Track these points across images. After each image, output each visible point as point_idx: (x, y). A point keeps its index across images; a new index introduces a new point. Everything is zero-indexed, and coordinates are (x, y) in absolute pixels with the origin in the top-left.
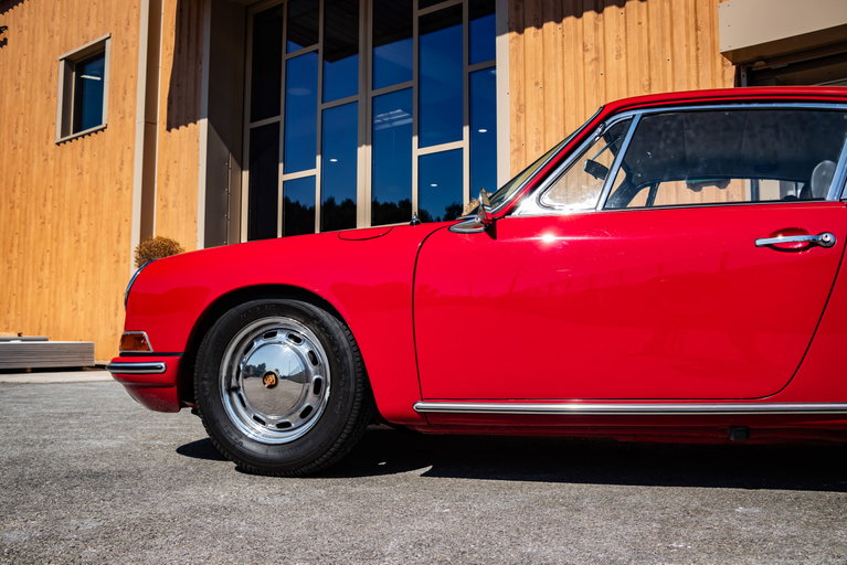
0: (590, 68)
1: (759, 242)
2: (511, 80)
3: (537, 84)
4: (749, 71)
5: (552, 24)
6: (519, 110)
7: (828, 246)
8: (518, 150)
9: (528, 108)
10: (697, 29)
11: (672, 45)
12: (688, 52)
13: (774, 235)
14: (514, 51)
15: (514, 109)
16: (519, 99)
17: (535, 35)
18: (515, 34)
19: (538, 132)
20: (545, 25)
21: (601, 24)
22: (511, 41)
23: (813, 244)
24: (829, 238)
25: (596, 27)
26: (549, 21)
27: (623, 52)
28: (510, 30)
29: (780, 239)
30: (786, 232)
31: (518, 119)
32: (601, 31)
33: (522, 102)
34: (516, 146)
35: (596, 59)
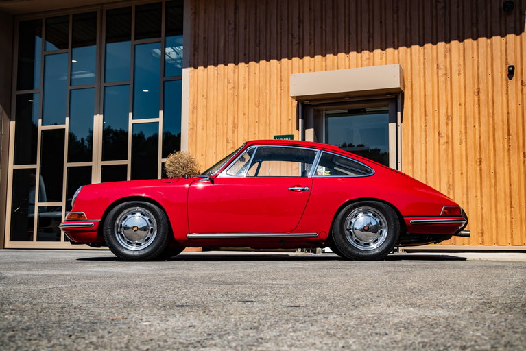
0: (231, 92)
1: (289, 189)
2: (190, 92)
3: (203, 96)
4: (302, 104)
5: (212, 67)
6: (194, 108)
7: (307, 191)
8: (192, 129)
9: (199, 107)
10: (281, 80)
11: (270, 86)
12: (277, 91)
13: (294, 187)
14: (192, 77)
15: (191, 107)
16: (194, 103)
17: (204, 71)
18: (193, 68)
19: (203, 121)
20: (209, 67)
21: (237, 70)
22: (190, 72)
23: (303, 190)
24: (307, 188)
25: (234, 72)
26: (211, 65)
27: (247, 86)
28: (190, 66)
29: (296, 188)
30: (298, 186)
31: (193, 113)
32: (237, 74)
33: (195, 104)
34: (191, 126)
35: (234, 88)
